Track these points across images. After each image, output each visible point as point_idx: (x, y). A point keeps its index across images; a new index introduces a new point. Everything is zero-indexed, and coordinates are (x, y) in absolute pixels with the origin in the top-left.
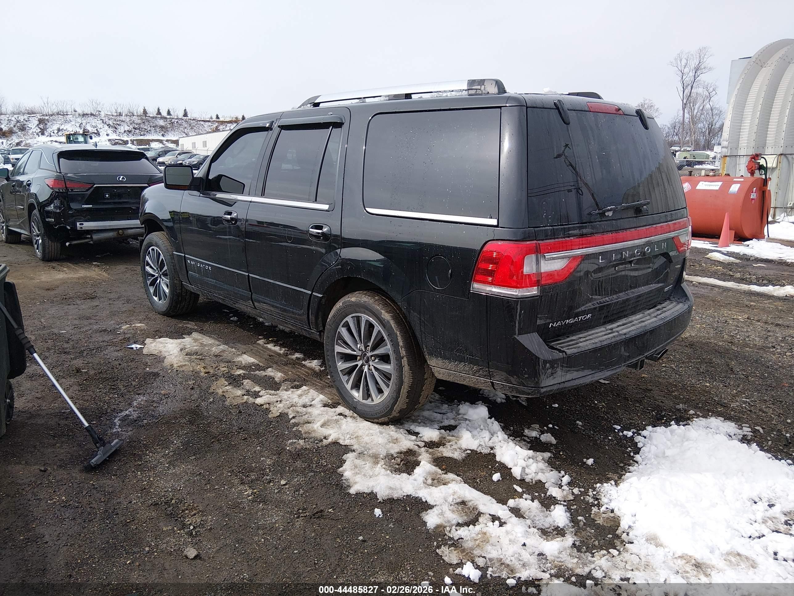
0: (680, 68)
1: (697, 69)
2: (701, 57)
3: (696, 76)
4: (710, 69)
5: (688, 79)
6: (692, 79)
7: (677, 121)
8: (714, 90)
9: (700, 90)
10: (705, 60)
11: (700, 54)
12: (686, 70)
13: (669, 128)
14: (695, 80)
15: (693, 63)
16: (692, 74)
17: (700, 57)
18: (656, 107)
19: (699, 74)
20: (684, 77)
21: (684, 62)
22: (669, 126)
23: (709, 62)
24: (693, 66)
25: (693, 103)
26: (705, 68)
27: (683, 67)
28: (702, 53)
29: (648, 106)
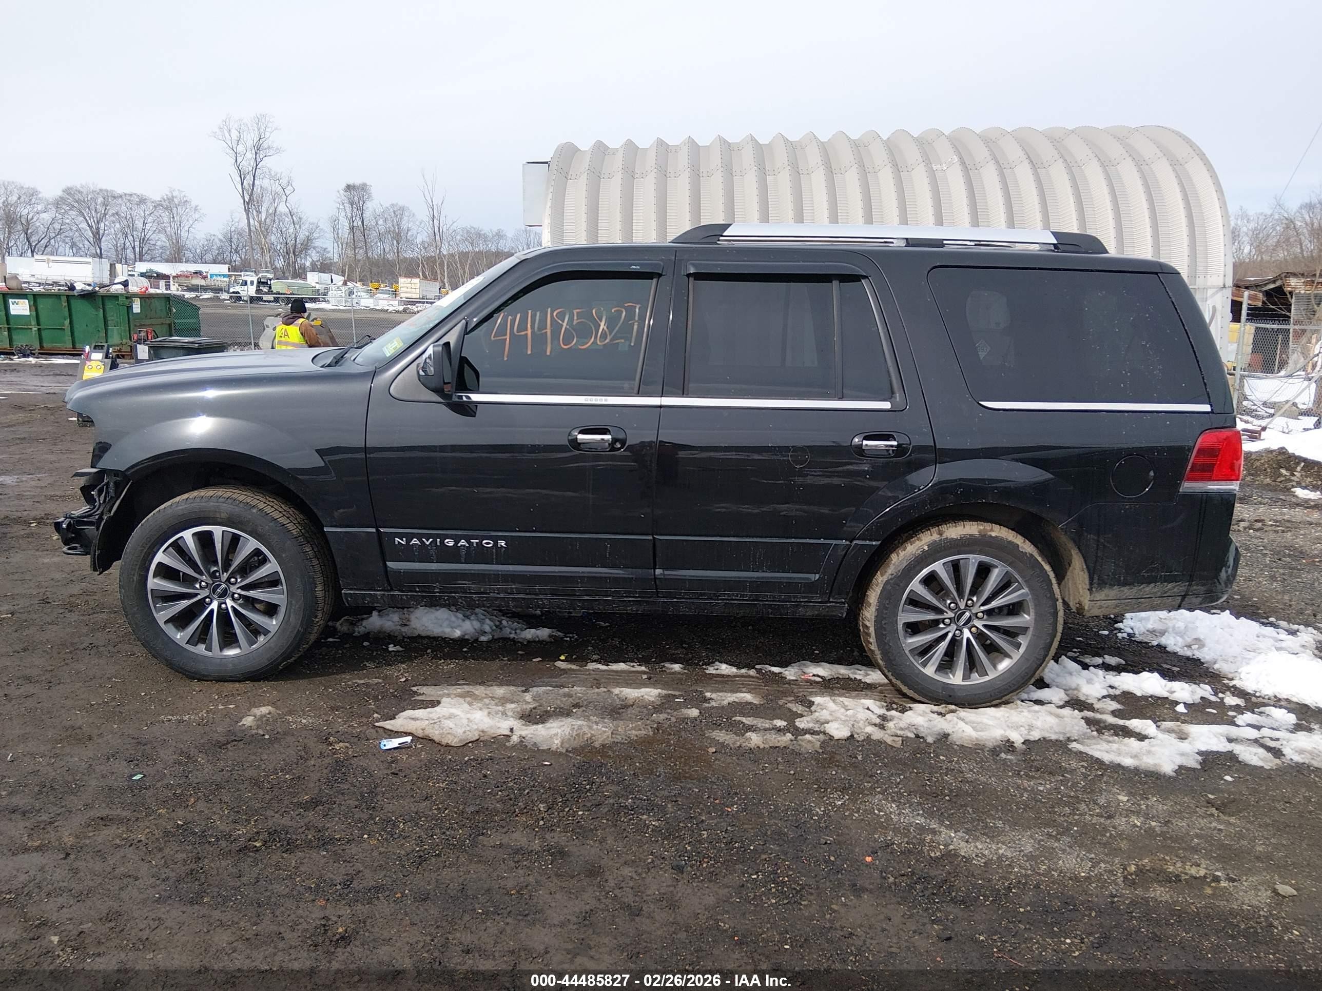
0: (230, 145)
1: (258, 149)
2: (262, 130)
3: (258, 160)
4: (278, 151)
5: (247, 163)
6: (253, 163)
7: (233, 229)
8: (289, 183)
9: (266, 183)
10: (267, 134)
11: (258, 124)
12: (241, 148)
13: (221, 240)
14: (257, 165)
15: (250, 138)
16: (250, 155)
17: (259, 129)
18: (193, 204)
19: (261, 156)
20: (239, 160)
21: (235, 134)
22: (221, 237)
23: (273, 139)
24: (250, 144)
25: (258, 203)
26: (269, 148)
27: (235, 142)
28: (261, 122)
29: (180, 202)
